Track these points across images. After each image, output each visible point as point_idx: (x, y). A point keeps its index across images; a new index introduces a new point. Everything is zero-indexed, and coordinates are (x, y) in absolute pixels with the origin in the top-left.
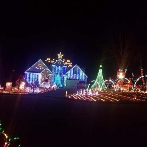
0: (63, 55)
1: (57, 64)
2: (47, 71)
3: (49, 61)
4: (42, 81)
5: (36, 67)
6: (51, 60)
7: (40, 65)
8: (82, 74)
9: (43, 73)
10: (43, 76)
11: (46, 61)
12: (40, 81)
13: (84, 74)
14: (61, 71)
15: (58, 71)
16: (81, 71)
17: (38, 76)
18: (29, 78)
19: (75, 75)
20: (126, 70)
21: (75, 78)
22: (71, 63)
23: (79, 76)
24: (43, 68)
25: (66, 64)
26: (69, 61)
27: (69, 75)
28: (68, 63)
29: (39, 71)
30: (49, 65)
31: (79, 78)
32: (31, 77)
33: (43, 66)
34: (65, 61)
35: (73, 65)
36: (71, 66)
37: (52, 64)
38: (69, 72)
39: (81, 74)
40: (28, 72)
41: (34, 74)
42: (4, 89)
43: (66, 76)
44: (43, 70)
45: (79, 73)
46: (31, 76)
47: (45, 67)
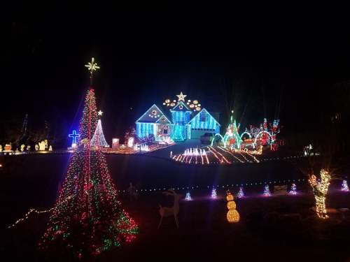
0: (185, 96)
1: (177, 109)
2: (163, 119)
3: (168, 105)
4: (159, 133)
5: (150, 115)
6: (171, 102)
7: (154, 113)
8: (213, 122)
9: (158, 122)
10: (159, 127)
11: (164, 104)
12: (155, 133)
13: (215, 121)
14: (183, 118)
15: (179, 118)
16: (211, 117)
17: (152, 126)
18: (142, 130)
19: (203, 122)
20: (239, 125)
21: (202, 127)
22: (199, 105)
23: (209, 123)
24: (159, 116)
25: (192, 106)
26: (196, 102)
27: (194, 124)
28: (195, 105)
29: (153, 121)
30: (166, 110)
31: (208, 127)
33: (158, 113)
34: (191, 103)
35: (202, 107)
36: (198, 109)
37: (172, 108)
38: (194, 119)
39: (211, 121)
40: (140, 121)
41: (148, 124)
42: (111, 147)
43: (190, 125)
45: (208, 120)
46: (144, 128)
47: (161, 115)
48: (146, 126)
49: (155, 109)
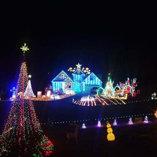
0: (81, 65)
1: (77, 73)
2: (68, 79)
3: (71, 71)
4: (66, 88)
5: (60, 77)
6: (73, 69)
7: (62, 75)
9: (65, 81)
10: (66, 84)
11: (69, 70)
12: (63, 88)
13: (99, 80)
14: (80, 78)
15: (78, 78)
16: (97, 78)
17: (62, 84)
18: (55, 86)
19: (92, 81)
20: (113, 82)
21: (91, 84)
22: (89, 71)
23: (95, 81)
24: (65, 77)
25: (85, 71)
27: (86, 82)
28: (87, 70)
29: (62, 80)
30: (70, 74)
31: (95, 83)
32: (56, 85)
33: (65, 76)
34: (85, 69)
35: (91, 72)
36: (89, 73)
37: (73, 72)
38: (86, 79)
39: (97, 80)
40: (54, 81)
41: (59, 82)
42: (37, 97)
43: (84, 83)
44: (65, 79)
45: (95, 79)
47: (67, 77)
48: (58, 83)
49: (63, 73)
